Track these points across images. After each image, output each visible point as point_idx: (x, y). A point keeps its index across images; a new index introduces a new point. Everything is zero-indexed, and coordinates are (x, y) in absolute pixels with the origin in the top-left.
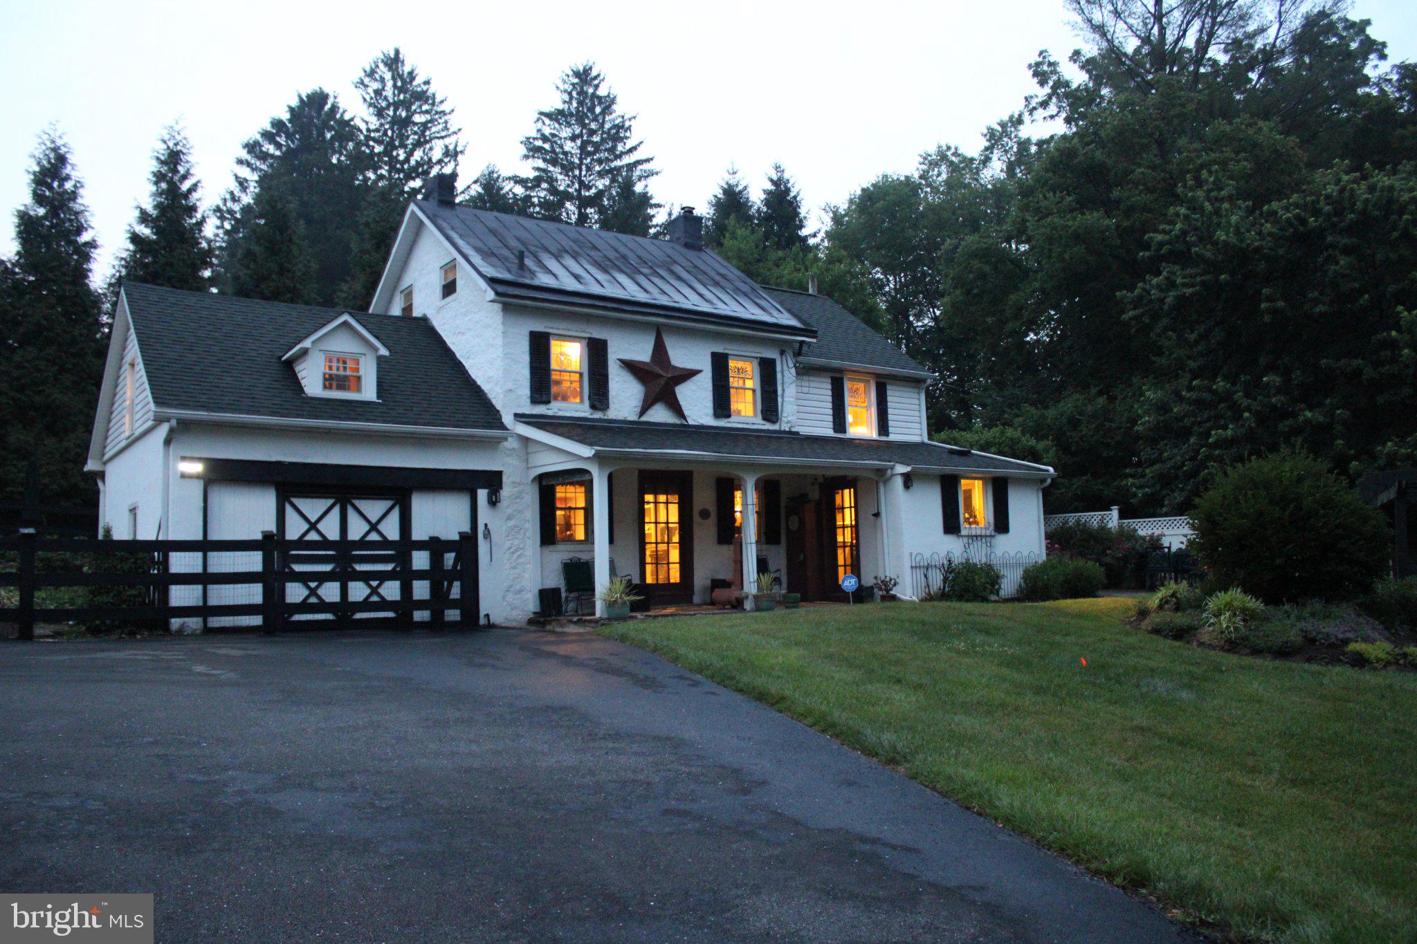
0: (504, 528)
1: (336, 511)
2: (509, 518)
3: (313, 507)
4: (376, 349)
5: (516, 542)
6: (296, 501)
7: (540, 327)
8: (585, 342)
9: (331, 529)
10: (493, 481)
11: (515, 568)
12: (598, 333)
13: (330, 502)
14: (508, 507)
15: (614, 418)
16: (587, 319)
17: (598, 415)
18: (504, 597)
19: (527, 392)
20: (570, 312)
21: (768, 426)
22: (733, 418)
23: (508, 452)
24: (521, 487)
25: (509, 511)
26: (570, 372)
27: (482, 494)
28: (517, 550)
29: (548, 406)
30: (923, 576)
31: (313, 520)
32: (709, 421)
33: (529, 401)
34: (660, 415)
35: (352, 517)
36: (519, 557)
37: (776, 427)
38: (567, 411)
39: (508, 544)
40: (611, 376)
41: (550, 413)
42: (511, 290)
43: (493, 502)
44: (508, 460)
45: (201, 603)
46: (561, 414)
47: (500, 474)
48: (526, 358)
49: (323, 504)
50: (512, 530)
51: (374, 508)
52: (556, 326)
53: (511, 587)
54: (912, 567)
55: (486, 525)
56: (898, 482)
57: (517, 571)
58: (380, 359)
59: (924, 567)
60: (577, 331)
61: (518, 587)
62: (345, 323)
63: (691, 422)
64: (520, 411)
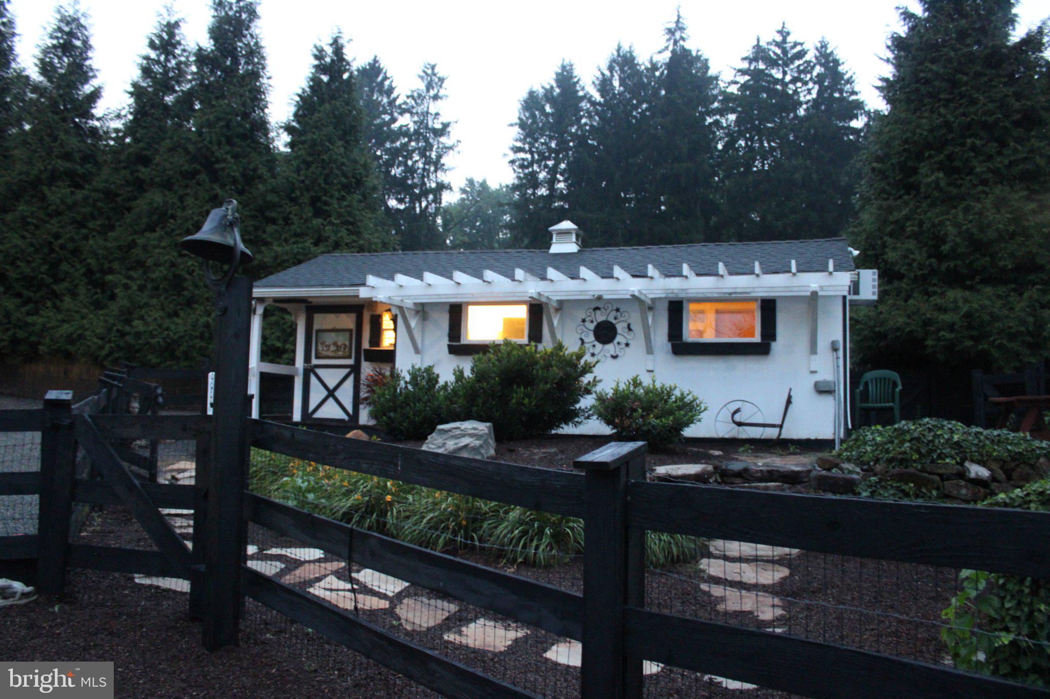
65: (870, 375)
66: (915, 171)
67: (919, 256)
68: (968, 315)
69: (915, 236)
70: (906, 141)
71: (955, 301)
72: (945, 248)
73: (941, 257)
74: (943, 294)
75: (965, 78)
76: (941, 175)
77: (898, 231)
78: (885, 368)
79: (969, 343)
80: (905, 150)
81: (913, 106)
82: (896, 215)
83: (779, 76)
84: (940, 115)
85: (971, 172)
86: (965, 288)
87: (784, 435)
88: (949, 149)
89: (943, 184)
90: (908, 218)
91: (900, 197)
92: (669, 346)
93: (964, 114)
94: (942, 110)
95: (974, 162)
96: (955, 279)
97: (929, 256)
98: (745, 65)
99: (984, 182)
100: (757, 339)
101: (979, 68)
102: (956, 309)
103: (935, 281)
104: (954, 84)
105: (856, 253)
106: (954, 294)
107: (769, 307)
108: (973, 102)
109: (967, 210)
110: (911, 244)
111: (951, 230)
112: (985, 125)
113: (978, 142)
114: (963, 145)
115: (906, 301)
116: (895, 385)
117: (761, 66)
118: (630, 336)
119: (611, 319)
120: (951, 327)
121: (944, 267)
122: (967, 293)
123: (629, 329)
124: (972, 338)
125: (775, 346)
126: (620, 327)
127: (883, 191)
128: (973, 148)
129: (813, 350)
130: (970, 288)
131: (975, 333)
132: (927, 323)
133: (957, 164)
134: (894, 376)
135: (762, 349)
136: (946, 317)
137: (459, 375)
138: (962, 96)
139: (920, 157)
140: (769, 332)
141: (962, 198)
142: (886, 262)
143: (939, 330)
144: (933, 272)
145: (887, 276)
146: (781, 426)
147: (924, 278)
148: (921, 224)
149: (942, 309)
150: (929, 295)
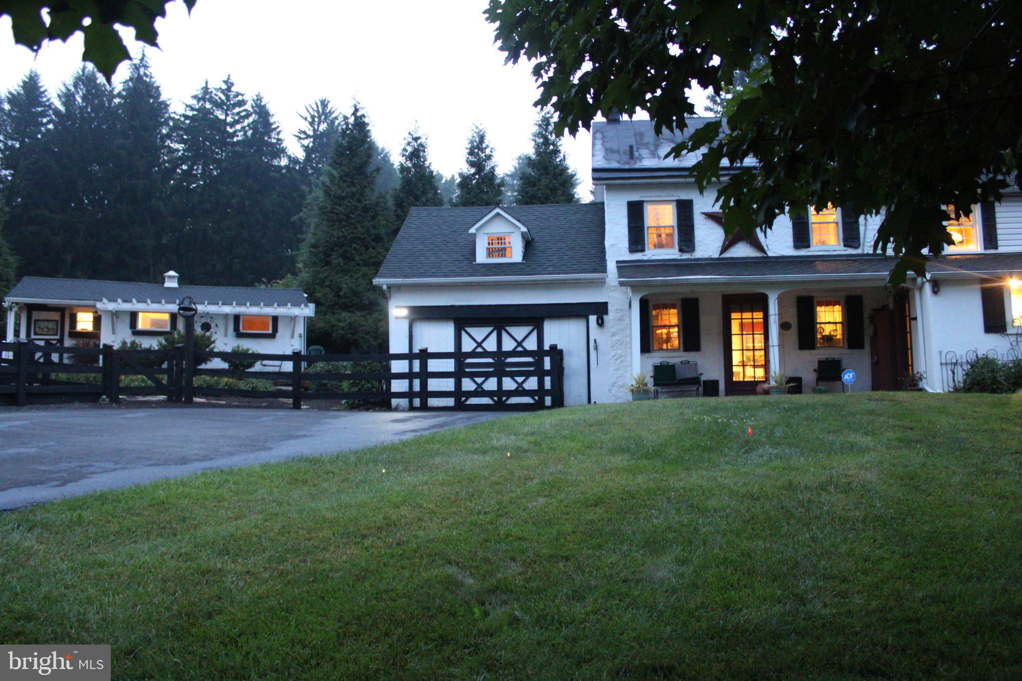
0: (609, 342)
1: (495, 334)
2: (614, 335)
3: (479, 333)
4: (520, 228)
5: (620, 352)
6: (468, 329)
7: (635, 197)
8: (674, 204)
9: (491, 345)
10: (601, 309)
11: (618, 370)
12: (684, 196)
13: (491, 329)
14: (612, 328)
15: (700, 257)
16: (676, 186)
17: (686, 256)
18: (610, 391)
19: (626, 244)
20: (660, 183)
21: (851, 251)
22: (812, 249)
23: (612, 288)
24: (622, 313)
25: (614, 330)
26: (664, 227)
27: (593, 319)
28: (620, 357)
29: (643, 253)
30: (950, 373)
31: (479, 341)
32: (790, 251)
33: (628, 250)
34: (742, 250)
35: (505, 337)
36: (622, 362)
37: (859, 251)
38: (659, 255)
39: (613, 353)
40: (696, 226)
41: (645, 258)
42: (605, 175)
43: (601, 323)
44: (611, 294)
45: (407, 390)
46: (654, 258)
47: (605, 304)
48: (625, 221)
49: (486, 331)
50: (616, 343)
51: (519, 332)
52: (649, 195)
53: (615, 383)
54: (941, 364)
55: (595, 340)
56: (928, 288)
57: (620, 372)
58: (523, 235)
59: (951, 364)
60: (667, 196)
61: (621, 383)
62: (498, 214)
63: (770, 254)
64: (621, 259)
65: (311, 348)
66: (330, 255)
67: (331, 296)
68: (350, 324)
69: (329, 286)
70: (327, 242)
71: (345, 317)
72: (342, 293)
73: (339, 296)
74: (340, 314)
75: (353, 216)
76: (341, 260)
77: (322, 284)
78: (318, 345)
79: (350, 336)
80: (327, 246)
81: (330, 224)
82: (321, 276)
83: (222, 117)
84: (342, 231)
85: (353, 260)
86: (349, 312)
87: (282, 370)
88: (345, 247)
89: (342, 264)
90: (326, 277)
91: (323, 267)
92: (235, 334)
93: (352, 233)
94: (343, 229)
95: (355, 256)
96: (346, 307)
97: (335, 296)
98: (194, 102)
99: (359, 265)
100: (270, 331)
101: (359, 212)
102: (345, 321)
103: (337, 307)
104: (348, 217)
105: (306, 295)
106: (345, 314)
107: (275, 319)
108: (356, 228)
109: (351, 276)
110: (327, 290)
111: (344, 286)
112: (360, 239)
113: (357, 247)
114: (351, 247)
115: (324, 315)
116: (321, 352)
117: (208, 106)
118: (217, 329)
119: (209, 321)
120: (343, 329)
121: (341, 301)
122: (350, 314)
123: (217, 326)
124: (351, 333)
125: (278, 335)
126: (213, 325)
127: (315, 263)
128: (355, 248)
129: (292, 336)
130: (351, 312)
131: (352, 331)
132: (333, 326)
133: (348, 255)
134: (322, 348)
135: (272, 336)
136: (341, 324)
137: (161, 344)
138: (352, 224)
139: (332, 249)
140: (275, 329)
141: (349, 271)
142: (315, 297)
143: (338, 330)
144: (336, 304)
145: (318, 304)
146: (280, 366)
147: (332, 305)
148: (331, 281)
149: (339, 320)
150: (334, 314)
